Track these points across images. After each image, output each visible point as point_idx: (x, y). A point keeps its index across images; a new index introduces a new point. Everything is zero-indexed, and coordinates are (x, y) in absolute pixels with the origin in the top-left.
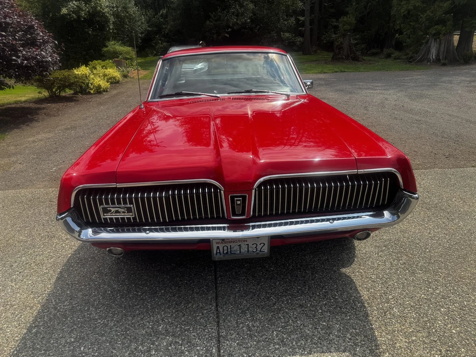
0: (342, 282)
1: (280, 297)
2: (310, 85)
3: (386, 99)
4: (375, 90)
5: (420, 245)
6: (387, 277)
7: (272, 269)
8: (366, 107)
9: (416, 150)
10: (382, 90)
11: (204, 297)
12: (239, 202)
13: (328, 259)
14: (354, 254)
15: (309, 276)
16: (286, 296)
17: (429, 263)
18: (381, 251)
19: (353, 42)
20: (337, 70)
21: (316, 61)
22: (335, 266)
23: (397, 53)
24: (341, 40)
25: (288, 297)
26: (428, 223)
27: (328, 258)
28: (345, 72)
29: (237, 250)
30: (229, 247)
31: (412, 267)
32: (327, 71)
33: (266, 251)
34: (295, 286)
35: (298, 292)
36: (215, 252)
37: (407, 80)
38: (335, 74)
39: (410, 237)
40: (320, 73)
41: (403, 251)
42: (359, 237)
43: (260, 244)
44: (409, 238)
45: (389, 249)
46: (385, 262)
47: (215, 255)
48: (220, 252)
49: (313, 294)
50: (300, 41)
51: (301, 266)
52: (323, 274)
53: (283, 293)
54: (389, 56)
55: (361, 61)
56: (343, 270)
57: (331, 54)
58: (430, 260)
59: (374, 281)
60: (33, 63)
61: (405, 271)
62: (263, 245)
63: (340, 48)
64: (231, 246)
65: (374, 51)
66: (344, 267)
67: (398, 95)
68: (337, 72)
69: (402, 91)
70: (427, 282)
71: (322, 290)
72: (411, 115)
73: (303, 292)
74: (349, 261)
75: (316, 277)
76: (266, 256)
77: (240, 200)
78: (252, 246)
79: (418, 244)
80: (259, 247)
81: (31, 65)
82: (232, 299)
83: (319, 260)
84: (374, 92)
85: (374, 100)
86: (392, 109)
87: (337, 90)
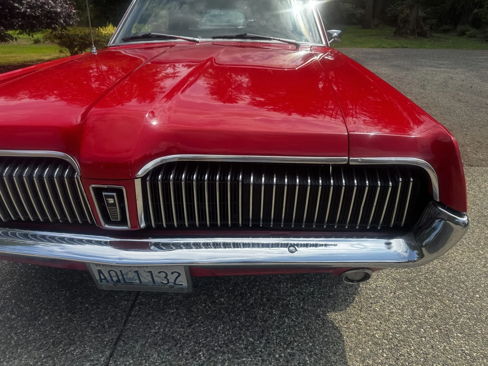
0: (323, 338)
1: (214, 353)
2: (336, 37)
3: (452, 78)
4: (439, 68)
5: (466, 286)
6: (402, 337)
7: (222, 300)
8: (424, 85)
9: (481, 140)
10: (448, 68)
11: (100, 337)
12: (111, 201)
13: (313, 293)
14: (356, 289)
15: (275, 320)
16: (224, 353)
17: (477, 320)
18: (401, 288)
19: (421, 14)
20: (398, 45)
21: (377, 35)
22: (322, 306)
23: (472, 31)
24: (407, 11)
25: (226, 356)
26: (484, 249)
27: (314, 290)
28: (407, 47)
29: (133, 279)
30: (119, 274)
31: (447, 323)
32: (385, 46)
33: (185, 284)
34: (247, 337)
35: (246, 348)
36: (98, 278)
37: (480, 59)
38: (394, 49)
39: (452, 269)
40: (378, 47)
41: (436, 292)
42: (350, 277)
43: (172, 273)
44: (449, 270)
45: (414, 286)
46: (402, 310)
47: (99, 281)
48: (105, 279)
49: (269, 355)
50: (361, 14)
51: (268, 300)
52: (297, 318)
53: (221, 347)
54: (463, 34)
55: (429, 38)
56: (332, 316)
57: (394, 29)
58: (480, 314)
59: (376, 344)
60: (39, 13)
61: (434, 329)
62: (176, 275)
63: (405, 21)
64: (121, 271)
65: (446, 27)
66: (334, 310)
67: (467, 74)
68: (397, 47)
69: (473, 71)
70: (468, 357)
71: (287, 348)
72: (481, 98)
73: (254, 349)
74: (346, 300)
75: (285, 322)
76: (186, 291)
77: (112, 197)
78: (159, 275)
79: (463, 283)
80: (172, 278)
81: (36, 14)
82: (138, 347)
83: (299, 292)
84: (437, 69)
85: (436, 79)
86: (457, 90)
87: (392, 66)
